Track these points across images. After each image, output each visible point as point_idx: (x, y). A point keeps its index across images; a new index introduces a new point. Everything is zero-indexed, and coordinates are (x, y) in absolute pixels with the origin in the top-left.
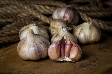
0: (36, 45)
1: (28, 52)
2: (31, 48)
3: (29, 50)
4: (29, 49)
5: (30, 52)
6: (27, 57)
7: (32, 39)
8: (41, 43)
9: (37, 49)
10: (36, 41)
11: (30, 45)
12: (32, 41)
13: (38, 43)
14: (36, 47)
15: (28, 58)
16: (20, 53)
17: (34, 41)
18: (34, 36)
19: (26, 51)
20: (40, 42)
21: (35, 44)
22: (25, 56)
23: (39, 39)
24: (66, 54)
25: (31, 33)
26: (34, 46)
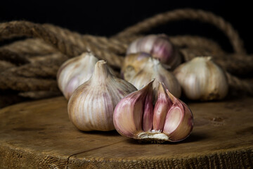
0: (111, 94)
1: (90, 109)
2: (97, 98)
3: (92, 103)
4: (93, 100)
5: (95, 107)
6: (87, 120)
7: (103, 81)
8: (121, 92)
9: (111, 101)
10: (110, 86)
11: (97, 93)
12: (103, 86)
13: (115, 92)
14: (110, 97)
15: (90, 122)
16: (74, 110)
17: (107, 86)
18: (107, 77)
19: (86, 107)
20: (121, 89)
21: (107, 91)
22: (84, 117)
23: (118, 83)
24: (155, 124)
25: (101, 68)
26: (105, 95)
